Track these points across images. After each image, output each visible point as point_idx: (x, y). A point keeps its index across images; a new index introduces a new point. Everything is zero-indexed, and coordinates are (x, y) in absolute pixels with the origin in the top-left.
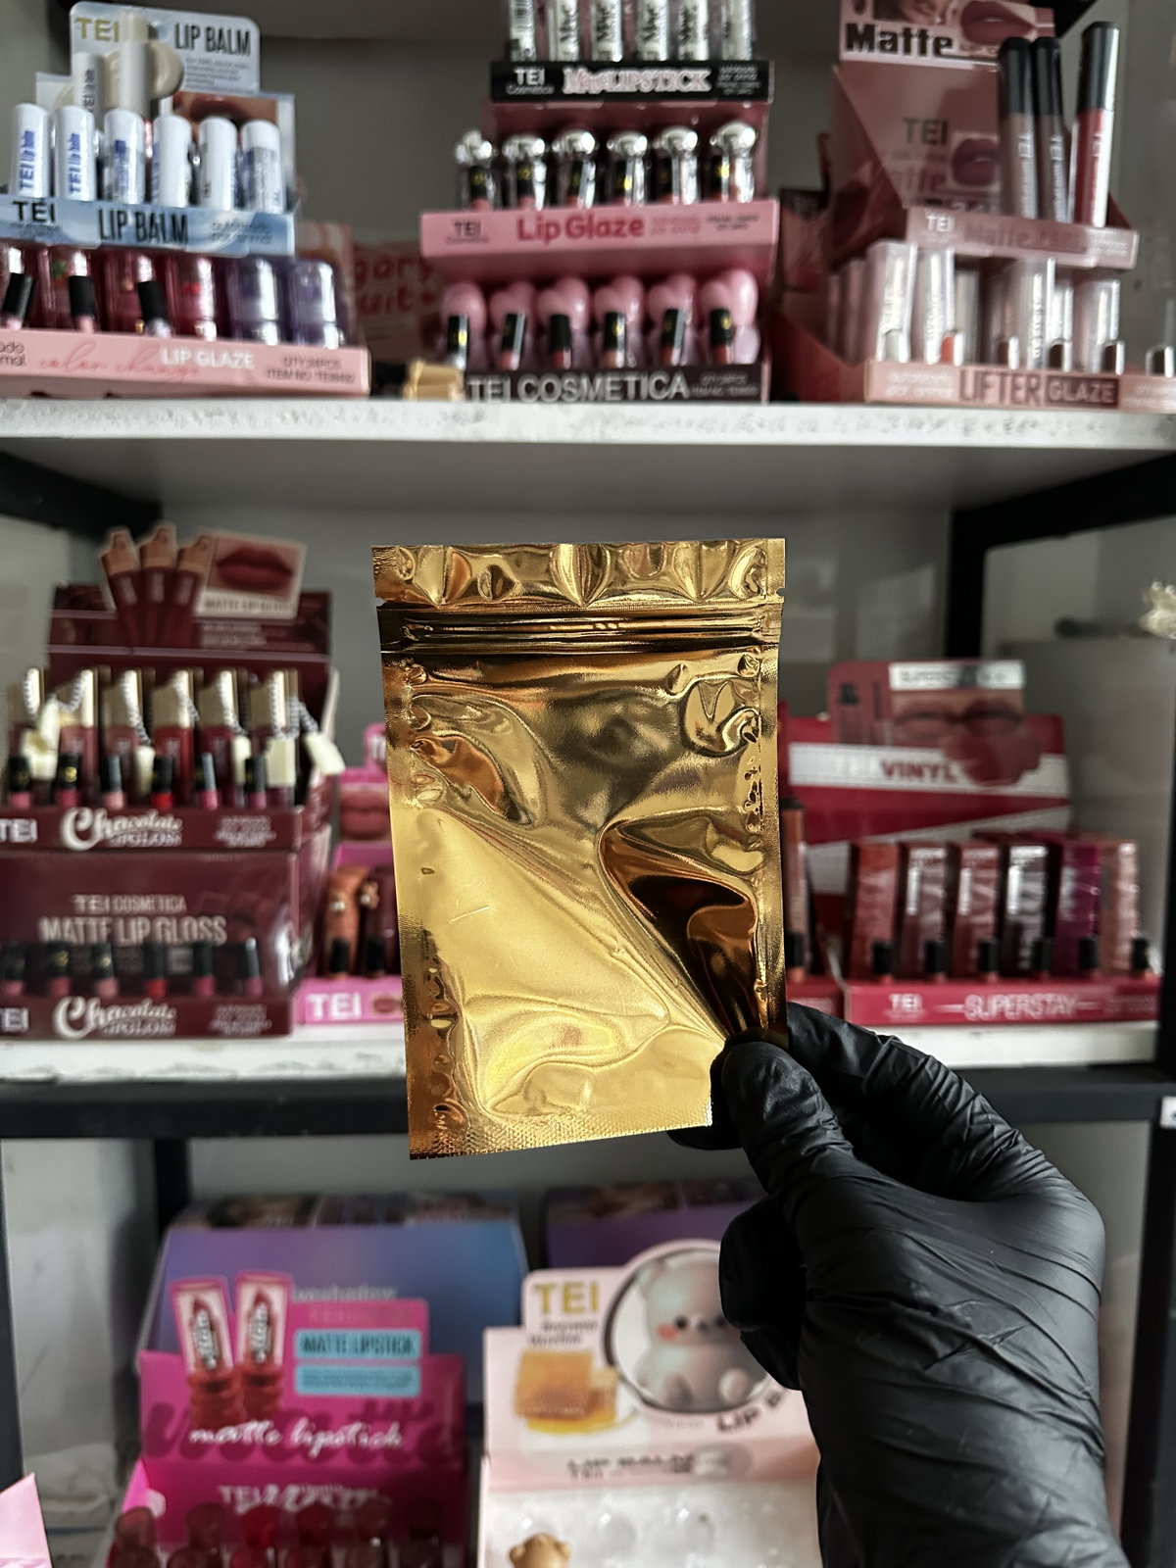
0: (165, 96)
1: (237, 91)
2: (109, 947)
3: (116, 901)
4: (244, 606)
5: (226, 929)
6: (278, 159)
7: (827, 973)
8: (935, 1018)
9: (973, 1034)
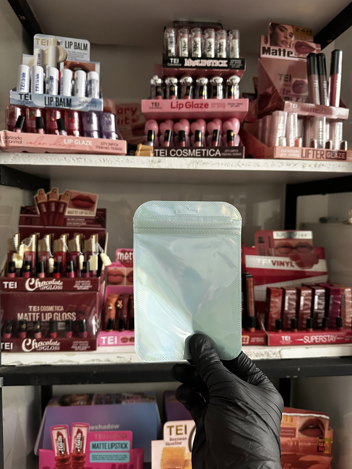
0: (62, 62)
1: (83, 61)
2: (39, 322)
3: (41, 307)
4: (80, 214)
5: (75, 316)
6: (99, 83)
7: (261, 329)
8: (295, 343)
9: (306, 348)
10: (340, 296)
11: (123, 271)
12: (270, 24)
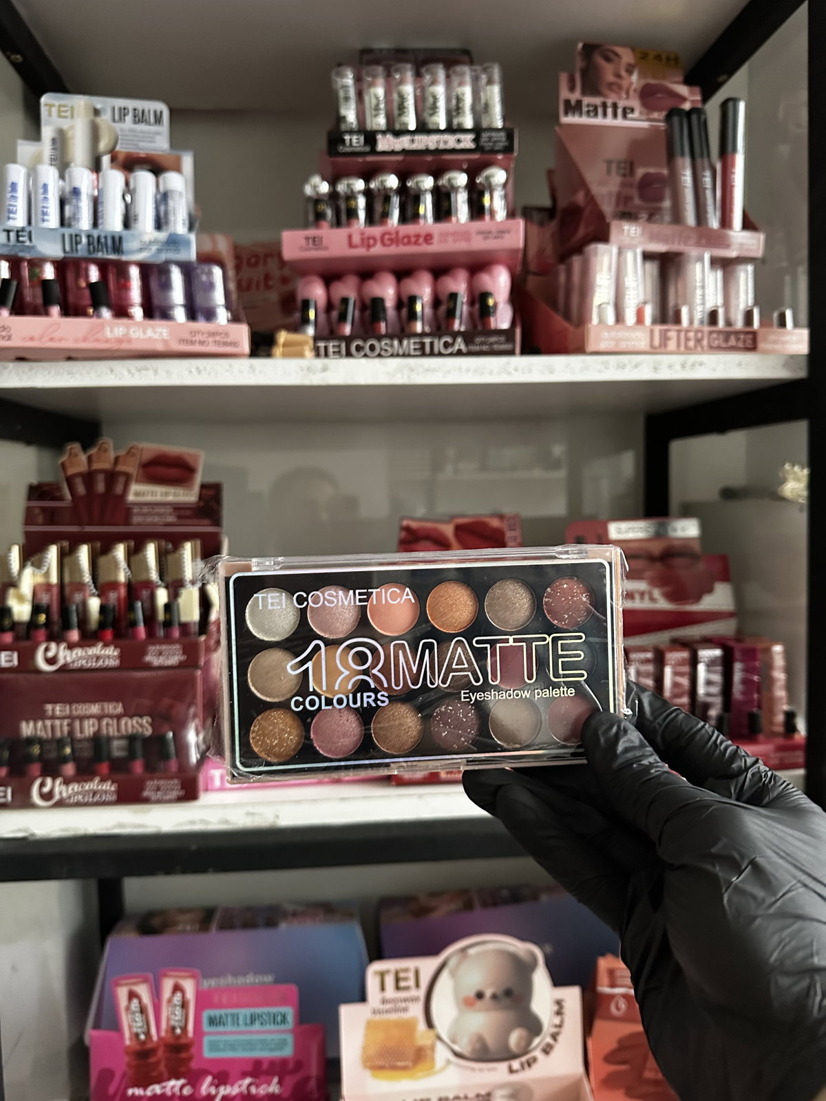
0: (106, 154)
1: (154, 150)
2: (69, 740)
3: (74, 707)
4: (162, 495)
5: (152, 725)
6: (184, 196)
10: (757, 664)
12: (580, 45)
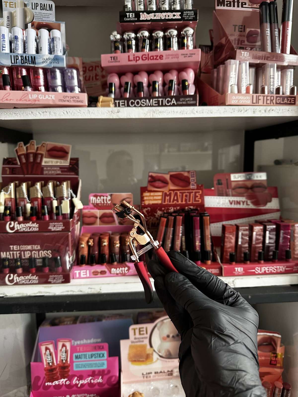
0: (29, 23)
1: (49, 21)
2: (19, 259)
3: (21, 246)
4: (55, 163)
5: (51, 253)
6: (61, 40)
7: (217, 261)
8: (247, 273)
9: (258, 278)
10: (290, 231)
11: (96, 213)
